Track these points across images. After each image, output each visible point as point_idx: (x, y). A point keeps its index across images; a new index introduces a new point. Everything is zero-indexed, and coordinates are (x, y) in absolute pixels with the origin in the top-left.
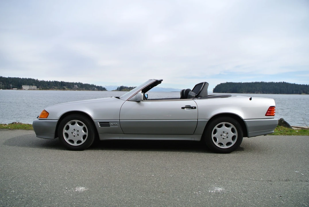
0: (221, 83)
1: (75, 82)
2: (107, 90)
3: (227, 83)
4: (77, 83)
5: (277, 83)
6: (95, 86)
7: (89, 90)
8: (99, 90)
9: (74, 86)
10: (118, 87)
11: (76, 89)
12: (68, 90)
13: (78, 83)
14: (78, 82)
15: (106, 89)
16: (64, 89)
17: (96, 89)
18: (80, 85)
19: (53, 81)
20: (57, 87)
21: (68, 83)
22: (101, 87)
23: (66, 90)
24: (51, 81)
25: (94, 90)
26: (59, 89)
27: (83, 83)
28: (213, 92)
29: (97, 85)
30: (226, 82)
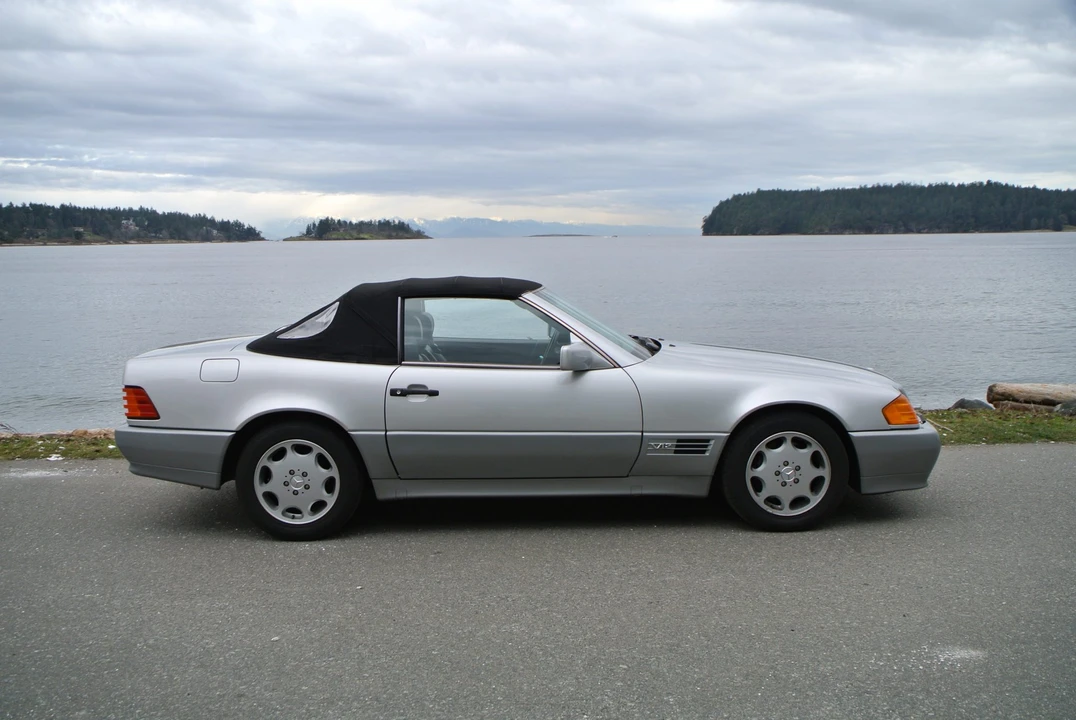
0: (736, 193)
1: (123, 205)
2: (262, 235)
3: (760, 192)
4: (131, 210)
5: (961, 187)
6: (212, 222)
7: (188, 239)
8: (229, 239)
9: (119, 226)
10: (311, 222)
11: (132, 238)
12: (97, 242)
13: (136, 211)
14: (136, 208)
15: (258, 234)
16: (78, 239)
17: (215, 232)
18: (148, 219)
19: (24, 205)
20: (44, 231)
21: (92, 212)
22: (238, 225)
23: (89, 242)
24: (18, 203)
25: (207, 238)
26: (61, 238)
27: (160, 212)
28: (701, 231)
29: (218, 219)
30: (755, 191)
